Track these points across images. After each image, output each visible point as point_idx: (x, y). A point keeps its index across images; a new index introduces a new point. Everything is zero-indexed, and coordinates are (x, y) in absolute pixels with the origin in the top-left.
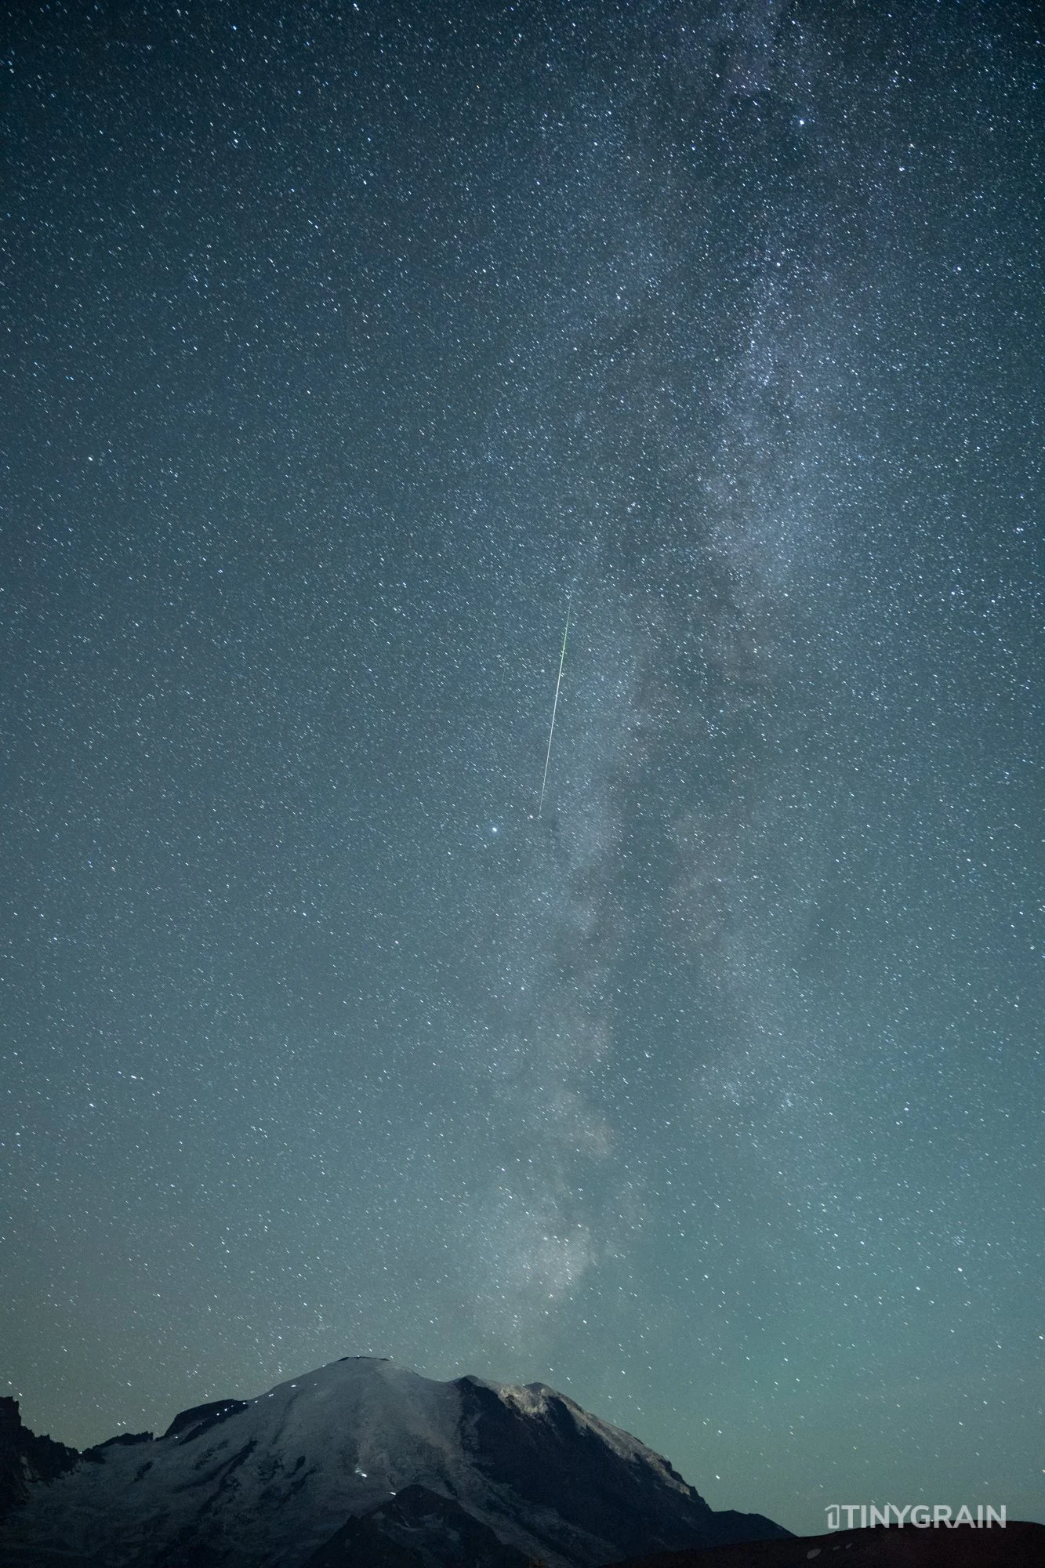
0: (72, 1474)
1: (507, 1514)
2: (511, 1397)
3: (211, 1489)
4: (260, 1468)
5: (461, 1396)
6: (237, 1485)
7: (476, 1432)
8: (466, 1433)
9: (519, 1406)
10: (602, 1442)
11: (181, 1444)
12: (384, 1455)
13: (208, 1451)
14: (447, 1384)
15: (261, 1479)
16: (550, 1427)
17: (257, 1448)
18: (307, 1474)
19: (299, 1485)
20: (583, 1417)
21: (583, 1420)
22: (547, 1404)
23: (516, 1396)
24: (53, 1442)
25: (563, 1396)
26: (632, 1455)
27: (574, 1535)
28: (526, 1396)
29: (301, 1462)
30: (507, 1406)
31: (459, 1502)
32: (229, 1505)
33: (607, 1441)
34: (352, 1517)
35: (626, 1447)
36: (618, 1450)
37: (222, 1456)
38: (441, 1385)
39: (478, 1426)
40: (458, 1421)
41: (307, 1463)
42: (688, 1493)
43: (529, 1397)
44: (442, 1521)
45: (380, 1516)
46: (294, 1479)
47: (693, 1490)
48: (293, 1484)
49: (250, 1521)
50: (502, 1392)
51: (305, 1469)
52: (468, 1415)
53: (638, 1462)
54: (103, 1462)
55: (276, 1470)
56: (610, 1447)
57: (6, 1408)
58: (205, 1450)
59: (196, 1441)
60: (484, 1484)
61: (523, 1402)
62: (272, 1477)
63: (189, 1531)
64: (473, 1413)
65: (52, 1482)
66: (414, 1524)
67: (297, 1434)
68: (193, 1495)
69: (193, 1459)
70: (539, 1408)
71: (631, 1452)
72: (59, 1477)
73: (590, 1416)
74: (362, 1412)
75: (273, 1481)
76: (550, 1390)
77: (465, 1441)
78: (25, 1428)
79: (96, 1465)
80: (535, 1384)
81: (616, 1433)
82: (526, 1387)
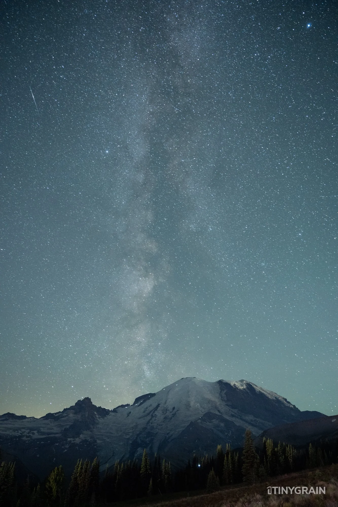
0: (109, 416)
1: (238, 417)
2: (234, 385)
4: (162, 411)
5: (219, 386)
6: (156, 416)
7: (225, 396)
8: (222, 396)
9: (238, 387)
10: (264, 395)
11: (138, 406)
12: (198, 405)
13: (146, 408)
14: (215, 383)
15: (163, 414)
16: (248, 392)
17: (160, 406)
19: (174, 415)
20: (258, 388)
21: (258, 389)
22: (246, 386)
23: (236, 384)
24: (102, 408)
25: (251, 383)
26: (274, 398)
27: (258, 421)
29: (174, 408)
30: (234, 387)
31: (223, 415)
32: (155, 421)
33: (266, 394)
34: (191, 423)
35: (272, 396)
36: (270, 397)
37: (151, 408)
38: (213, 383)
39: (225, 394)
40: (219, 393)
41: (176, 408)
42: (293, 407)
44: (218, 421)
45: (199, 421)
47: (294, 406)
48: (173, 414)
49: (162, 425)
50: (232, 383)
51: (175, 410)
52: (222, 391)
53: (276, 400)
54: (117, 412)
55: (167, 411)
56: (267, 396)
57: (87, 400)
58: (145, 407)
59: (142, 405)
60: (230, 410)
61: (239, 385)
62: (166, 413)
63: (145, 428)
64: (224, 390)
65: (104, 418)
66: (210, 422)
67: (172, 401)
68: (144, 419)
69: (143, 410)
70: (244, 387)
71: (273, 397)
72: (106, 417)
73: (260, 388)
74: (190, 393)
75: (166, 414)
76: (246, 381)
77: (222, 398)
78: (94, 405)
79: (115, 413)
80: (242, 380)
81: (269, 392)
82: (239, 381)
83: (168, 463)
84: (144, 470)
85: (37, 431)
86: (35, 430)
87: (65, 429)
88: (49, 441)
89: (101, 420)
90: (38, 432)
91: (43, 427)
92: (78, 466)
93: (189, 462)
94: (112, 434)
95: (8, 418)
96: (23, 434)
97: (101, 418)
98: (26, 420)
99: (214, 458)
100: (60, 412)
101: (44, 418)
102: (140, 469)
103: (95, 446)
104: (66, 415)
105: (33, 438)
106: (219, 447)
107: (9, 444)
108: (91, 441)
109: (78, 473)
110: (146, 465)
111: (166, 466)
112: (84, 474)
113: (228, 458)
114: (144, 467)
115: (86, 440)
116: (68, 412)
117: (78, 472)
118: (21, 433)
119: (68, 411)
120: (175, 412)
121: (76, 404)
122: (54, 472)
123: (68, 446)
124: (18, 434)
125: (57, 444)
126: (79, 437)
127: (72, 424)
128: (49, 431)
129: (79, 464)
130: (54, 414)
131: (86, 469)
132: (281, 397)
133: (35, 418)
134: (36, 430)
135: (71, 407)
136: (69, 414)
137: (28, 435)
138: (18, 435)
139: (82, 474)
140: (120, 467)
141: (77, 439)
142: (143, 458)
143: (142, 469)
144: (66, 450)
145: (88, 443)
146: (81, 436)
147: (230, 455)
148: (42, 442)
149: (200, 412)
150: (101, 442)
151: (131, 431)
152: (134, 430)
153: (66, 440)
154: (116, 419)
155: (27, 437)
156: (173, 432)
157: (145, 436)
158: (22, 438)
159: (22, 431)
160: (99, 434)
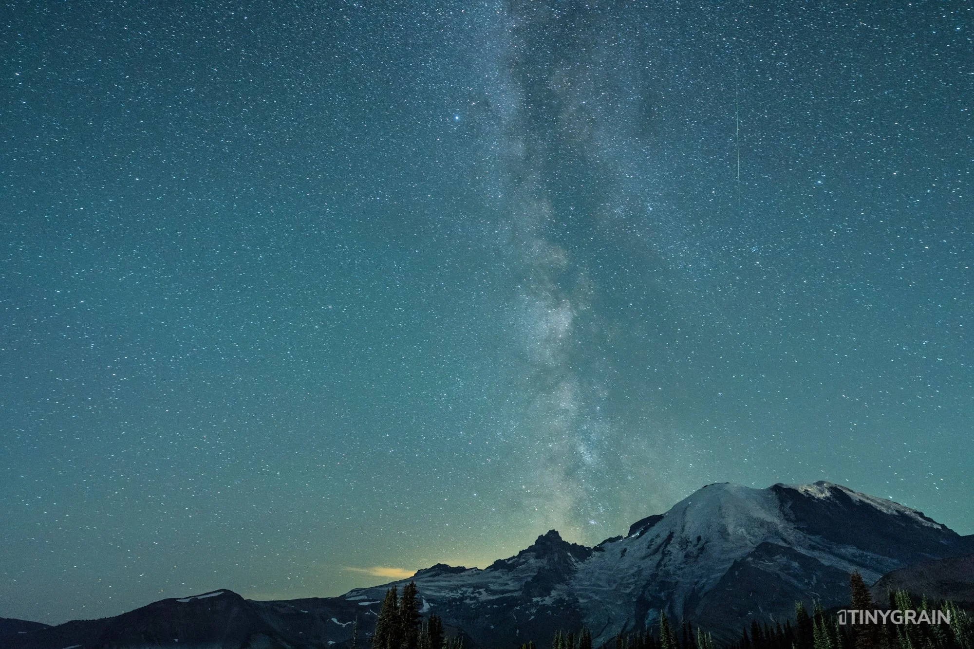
0: (592, 557)
1: (824, 550)
2: (806, 491)
3: (658, 557)
4: (679, 544)
5: (776, 494)
6: (671, 553)
7: (792, 512)
8: (786, 513)
9: (813, 495)
10: (872, 506)
11: (637, 538)
12: (743, 530)
13: (652, 539)
14: (766, 490)
15: (682, 549)
16: (836, 503)
17: (675, 535)
18: (704, 544)
19: (702, 549)
20: (856, 495)
21: (855, 497)
22: (831, 491)
23: (809, 490)
24: (578, 546)
25: (839, 486)
26: (894, 512)
27: (869, 557)
28: (815, 489)
29: (699, 539)
30: (805, 495)
31: (793, 547)
32: (670, 563)
33: (875, 505)
34: (735, 562)
35: (889, 508)
36: (884, 510)
37: (659, 541)
38: (764, 490)
39: (790, 508)
40: (778, 507)
41: (703, 537)
42: (940, 527)
43: (818, 489)
44: (786, 558)
45: (750, 559)
46: (698, 547)
47: (943, 525)
48: (698, 549)
49: (682, 568)
50: (800, 489)
51: (703, 541)
52: (784, 504)
53: (900, 515)
54: (604, 551)
55: (688, 544)
56: (879, 509)
57: (553, 534)
58: (649, 539)
59: (645, 536)
60: (804, 537)
61: (815, 492)
62: (687, 547)
63: (654, 576)
64: (786, 503)
65: (584, 561)
66: (770, 561)
67: (693, 527)
68: (650, 560)
69: (645, 545)
70: (825, 494)
71: (893, 510)
72: (587, 560)
73: (859, 494)
74: (723, 510)
75: (687, 550)
76: (829, 483)
77: (786, 517)
78: (564, 541)
79: (601, 553)
80: (820, 481)
81: (880, 501)
82: (814, 484)
83: (707, 636)
84: (667, 646)
86: (481, 588)
87: (526, 582)
88: (505, 604)
89: (580, 566)
90: (486, 591)
91: (492, 583)
92: (557, 642)
93: (745, 633)
94: (601, 587)
95: (439, 572)
96: (465, 595)
97: (580, 562)
98: (466, 573)
99: (791, 625)
100: (514, 557)
101: (491, 569)
102: (660, 644)
103: (577, 608)
104: (524, 560)
105: (481, 601)
106: (798, 605)
107: (448, 610)
108: (569, 600)
110: (669, 639)
111: (704, 639)
114: (665, 643)
115: (561, 599)
116: (526, 556)
118: (461, 594)
119: (526, 554)
120: (702, 546)
121: (537, 541)
123: (535, 611)
124: (457, 594)
125: (518, 608)
126: (549, 594)
127: (535, 574)
128: (502, 588)
129: (558, 639)
130: (506, 561)
131: (571, 646)
132: (910, 509)
133: (478, 570)
134: (483, 588)
135: (530, 547)
136: (529, 560)
137: (472, 595)
138: (457, 596)
140: (625, 642)
141: (547, 598)
142: (662, 626)
144: (533, 617)
145: (565, 604)
146: (553, 593)
147: (823, 621)
148: (495, 606)
149: (748, 542)
150: (585, 601)
151: (632, 580)
152: (636, 579)
153: (531, 601)
154: (604, 562)
155: (471, 599)
156: (705, 580)
157: (658, 588)
158: (464, 601)
159: (462, 590)
160: (581, 587)
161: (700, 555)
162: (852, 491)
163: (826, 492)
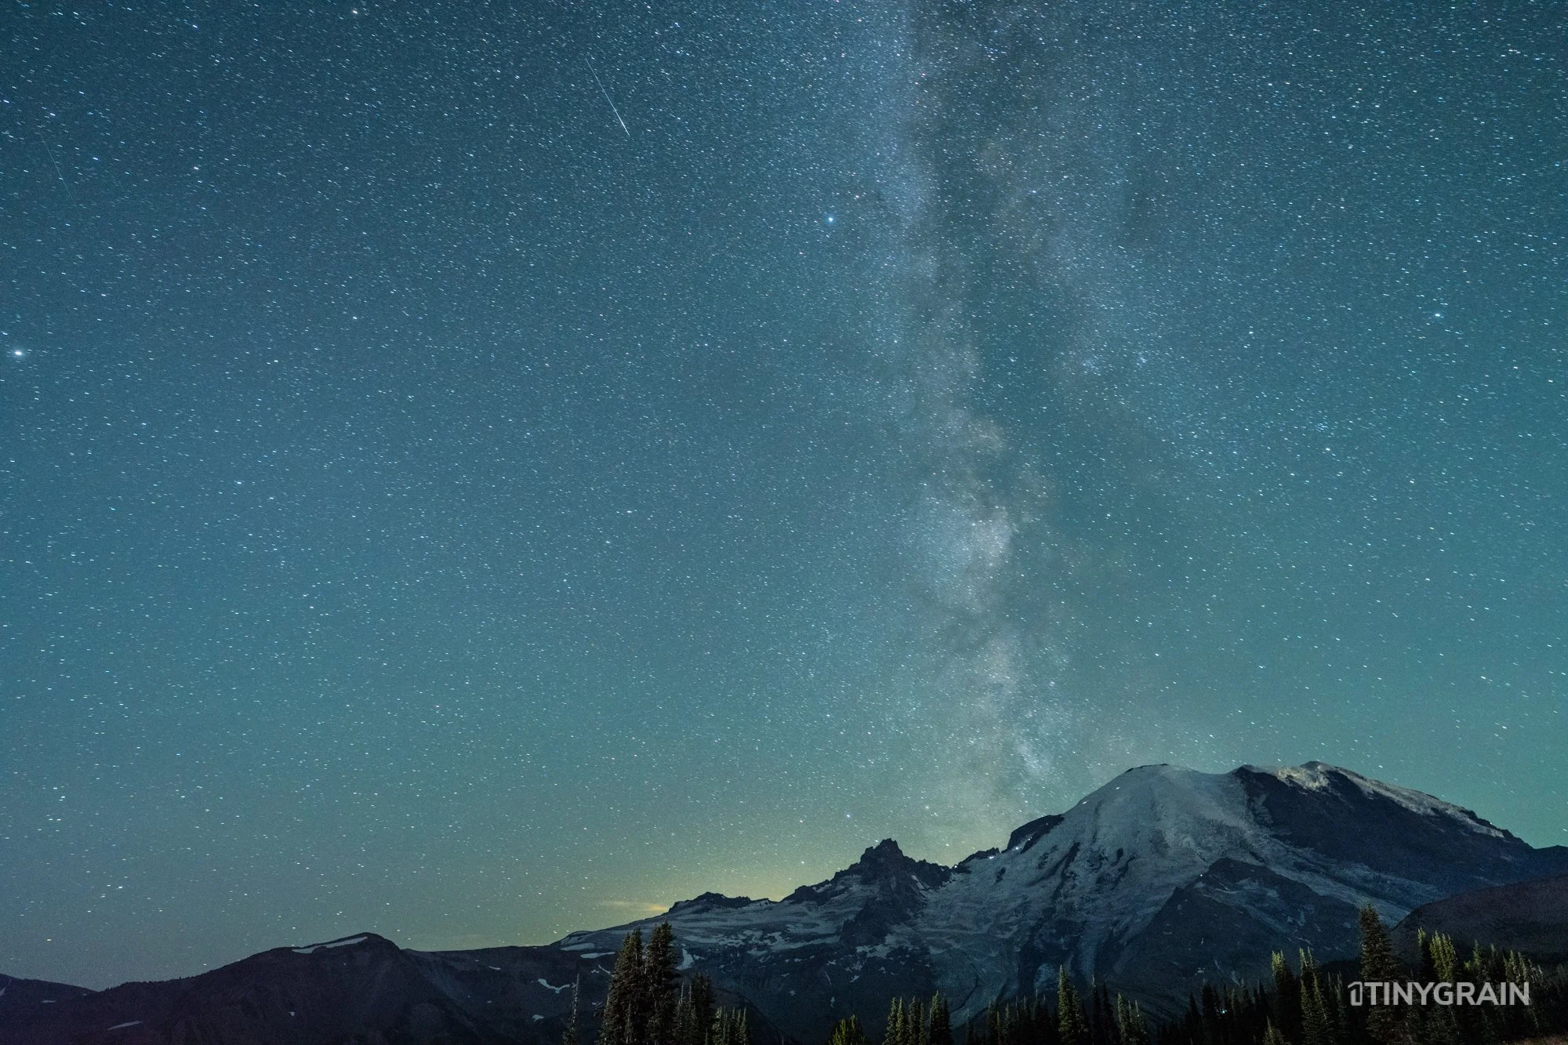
0: (951, 881)
1: (1318, 872)
2: (1289, 777)
3: (1055, 881)
4: (1088, 861)
5: (1242, 782)
6: (1075, 876)
7: (1266, 811)
8: (1257, 812)
9: (1300, 783)
10: (1393, 802)
11: (1021, 853)
12: (1189, 839)
13: (1045, 854)
14: (1227, 775)
15: (1093, 870)
16: (1336, 797)
17: (1081, 847)
18: (1128, 861)
19: (1125, 870)
20: (1368, 784)
21: (1368, 787)
22: (1329, 778)
23: (1294, 775)
24: (929, 863)
25: (1343, 769)
26: (1429, 811)
27: (1389, 882)
28: (1304, 774)
29: (1120, 853)
30: (1288, 783)
31: (1269, 867)
32: (1074, 891)
33: (1400, 801)
34: (1177, 890)
35: (1421, 804)
36: (1413, 808)
37: (1056, 857)
38: (1222, 776)
39: (1264, 804)
40: (1246, 802)
41: (1125, 850)
42: (1502, 835)
43: (1308, 774)
44: (1257, 883)
45: (1201, 885)
46: (1119, 865)
47: (1507, 832)
48: (1119, 869)
49: (1093, 900)
50: (1280, 774)
51: (1125, 858)
52: (1255, 798)
53: (1439, 816)
54: (969, 872)
55: (1103, 860)
56: (1404, 806)
57: (889, 846)
58: (1041, 854)
59: (1033, 848)
60: (1288, 850)
61: (1304, 779)
62: (1100, 867)
63: (1049, 912)
64: (1258, 795)
65: (938, 889)
66: (1233, 888)
67: (1109, 834)
68: (1043, 887)
69: (1035, 862)
70: (1320, 782)
71: (1427, 808)
72: (942, 886)
73: (1374, 782)
74: (1159, 808)
75: (1102, 870)
76: (1326, 765)
77: (1258, 818)
78: (907, 858)
79: (965, 875)
80: (1311, 762)
81: (1406, 794)
82: (1302, 766)
83: (1133, 1006)
84: (1069, 1023)
85: (780, 933)
86: (774, 931)
87: (846, 922)
88: (812, 957)
89: (931, 896)
90: (784, 935)
91: (794, 923)
92: (895, 1016)
93: (1193, 1002)
94: (965, 929)
95: (709, 906)
96: (751, 942)
97: (930, 890)
98: (752, 907)
99: (1267, 991)
100: (827, 882)
101: (791, 901)
102: (1057, 1021)
103: (927, 963)
104: (842, 887)
105: (775, 951)
106: (1277, 959)
107: (722, 966)
108: (913, 950)
109: (899, 1034)
110: (1071, 1012)
111: (1128, 1012)
112: (914, 1036)
113: (1313, 992)
114: (1067, 1018)
115: (901, 948)
116: (846, 880)
117: (897, 1032)
118: (743, 941)
119: (846, 877)
120: (1125, 862)
121: (863, 857)
122: (840, 1032)
123: (861, 967)
124: (737, 941)
125: (833, 963)
126: (883, 941)
127: (860, 909)
128: (808, 931)
129: (896, 1011)
130: (814, 888)
131: (917, 1022)
132: (1453, 806)
133: (770, 902)
134: (778, 931)
135: (852, 867)
136: (850, 886)
137: (760, 942)
138: (737, 943)
139: (908, 1037)
140: (1002, 1017)
141: (879, 948)
142: (1061, 993)
143: (1063, 1023)
144: (856, 977)
145: (908, 956)
146: (890, 939)
147: (1316, 982)
148: (796, 960)
149: (1197, 858)
150: (940, 951)
151: (1012, 919)
152: (1020, 916)
153: (854, 952)
154: (968, 889)
155: (760, 948)
156: (1128, 919)
157: (1054, 931)
158: (749, 952)
159: (744, 935)
160: (933, 930)
161: (1122, 879)
162: (1362, 778)
163: (1321, 780)
